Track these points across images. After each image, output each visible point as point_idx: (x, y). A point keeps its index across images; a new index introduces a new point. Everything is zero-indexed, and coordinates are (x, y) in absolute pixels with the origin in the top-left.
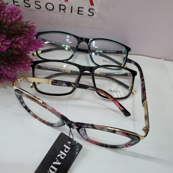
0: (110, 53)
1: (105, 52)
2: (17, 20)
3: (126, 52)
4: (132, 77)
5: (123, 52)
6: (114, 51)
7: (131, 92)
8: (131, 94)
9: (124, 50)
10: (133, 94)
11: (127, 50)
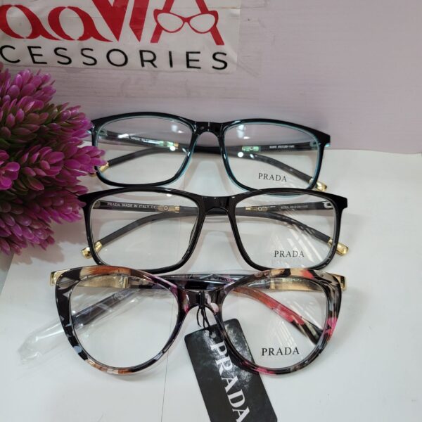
0: (278, 150)
1: (265, 148)
2: (29, 112)
3: (318, 145)
4: (334, 212)
5: (312, 145)
6: (289, 145)
7: (334, 250)
8: (336, 255)
9: (312, 139)
10: (341, 254)
11: (319, 141)
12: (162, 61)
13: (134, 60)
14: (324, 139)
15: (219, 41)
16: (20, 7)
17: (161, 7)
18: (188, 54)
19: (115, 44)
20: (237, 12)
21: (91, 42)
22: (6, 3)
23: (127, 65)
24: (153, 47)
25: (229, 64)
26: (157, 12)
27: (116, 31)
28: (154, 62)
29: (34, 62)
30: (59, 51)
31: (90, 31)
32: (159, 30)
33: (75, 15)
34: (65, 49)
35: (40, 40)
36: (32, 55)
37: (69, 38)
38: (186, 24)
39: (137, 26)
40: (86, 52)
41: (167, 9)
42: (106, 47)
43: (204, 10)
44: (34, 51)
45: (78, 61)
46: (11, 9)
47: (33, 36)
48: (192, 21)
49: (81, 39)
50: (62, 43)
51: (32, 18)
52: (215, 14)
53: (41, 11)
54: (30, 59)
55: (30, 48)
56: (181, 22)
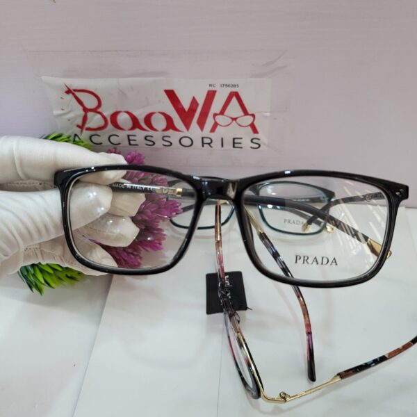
3: (326, 199)
5: (322, 199)
6: (305, 199)
9: (322, 195)
11: (327, 196)
12: (216, 144)
13: (198, 143)
14: (330, 195)
15: (255, 131)
16: (128, 113)
17: (218, 112)
18: (234, 139)
19: (186, 133)
20: (268, 114)
21: (171, 132)
22: (118, 110)
23: (193, 146)
25: (262, 146)
26: (215, 115)
27: (187, 126)
28: (211, 145)
29: (130, 144)
30: (148, 138)
31: (170, 125)
32: (216, 125)
33: (162, 117)
34: (152, 137)
35: (137, 131)
36: (129, 140)
37: (155, 130)
38: (234, 122)
39: (201, 124)
40: (165, 139)
41: (222, 113)
42: (179, 135)
43: (246, 112)
44: (131, 138)
45: (159, 143)
46: (121, 114)
47: (133, 128)
48: (237, 120)
49: (164, 130)
50: (151, 133)
51: (134, 119)
52: (253, 116)
53: (140, 115)
54: (127, 142)
55: (128, 136)
56: (230, 120)
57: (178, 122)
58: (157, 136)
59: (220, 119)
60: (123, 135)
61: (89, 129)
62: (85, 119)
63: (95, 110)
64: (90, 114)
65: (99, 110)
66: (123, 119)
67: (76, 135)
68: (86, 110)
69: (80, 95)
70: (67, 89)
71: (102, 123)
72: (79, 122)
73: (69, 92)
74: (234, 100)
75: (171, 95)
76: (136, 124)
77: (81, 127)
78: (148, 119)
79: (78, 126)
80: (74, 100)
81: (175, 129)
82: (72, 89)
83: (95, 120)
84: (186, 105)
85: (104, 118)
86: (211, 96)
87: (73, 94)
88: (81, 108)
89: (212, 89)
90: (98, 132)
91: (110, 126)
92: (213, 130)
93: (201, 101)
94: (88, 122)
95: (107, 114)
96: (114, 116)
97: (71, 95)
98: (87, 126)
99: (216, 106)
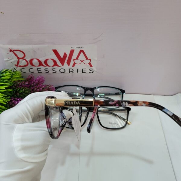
1: (106, 94)
4: (127, 112)
5: (120, 93)
7: (127, 123)
9: (119, 91)
10: (129, 124)
12: (75, 71)
13: (67, 71)
14: (123, 92)
15: (91, 66)
16: (37, 59)
17: (75, 58)
18: (82, 69)
19: (62, 67)
20: (96, 59)
21: (56, 67)
22: (33, 58)
23: (65, 72)
24: (73, 68)
25: (94, 72)
26: (74, 60)
29: (38, 72)
30: (46, 70)
31: (55, 64)
32: (75, 64)
33: (52, 61)
34: (48, 69)
35: (41, 67)
36: (38, 71)
37: (49, 66)
39: (69, 63)
40: (53, 70)
41: (77, 58)
42: (59, 68)
43: (87, 59)
44: (39, 70)
45: (51, 72)
46: (34, 60)
47: (39, 66)
48: (84, 62)
49: (53, 66)
50: (47, 67)
51: (40, 62)
52: (90, 60)
53: (42, 60)
54: (37, 71)
55: (38, 69)
56: (81, 62)
57: (59, 63)
58: (50, 69)
59: (76, 61)
60: (35, 68)
61: (20, 66)
62: (18, 62)
63: (23, 58)
64: (20, 60)
65: (24, 58)
66: (35, 62)
67: (14, 69)
68: (19, 58)
69: (16, 52)
70: (10, 50)
71: (26, 64)
72: (16, 63)
73: (11, 51)
74: (82, 53)
75: (55, 52)
76: (40, 64)
77: (17, 66)
78: (46, 62)
79: (15, 65)
80: (13, 54)
81: (58, 66)
82: (12, 49)
83: (23, 62)
84: (62, 56)
85: (27, 61)
86: (72, 52)
87: (13, 52)
88: (16, 57)
89: (73, 49)
90: (24, 68)
91: (29, 65)
92: (74, 66)
93: (68, 54)
94: (19, 63)
95: (28, 60)
96: (31, 61)
97: (12, 52)
98: (19, 65)
99: (74, 56)
